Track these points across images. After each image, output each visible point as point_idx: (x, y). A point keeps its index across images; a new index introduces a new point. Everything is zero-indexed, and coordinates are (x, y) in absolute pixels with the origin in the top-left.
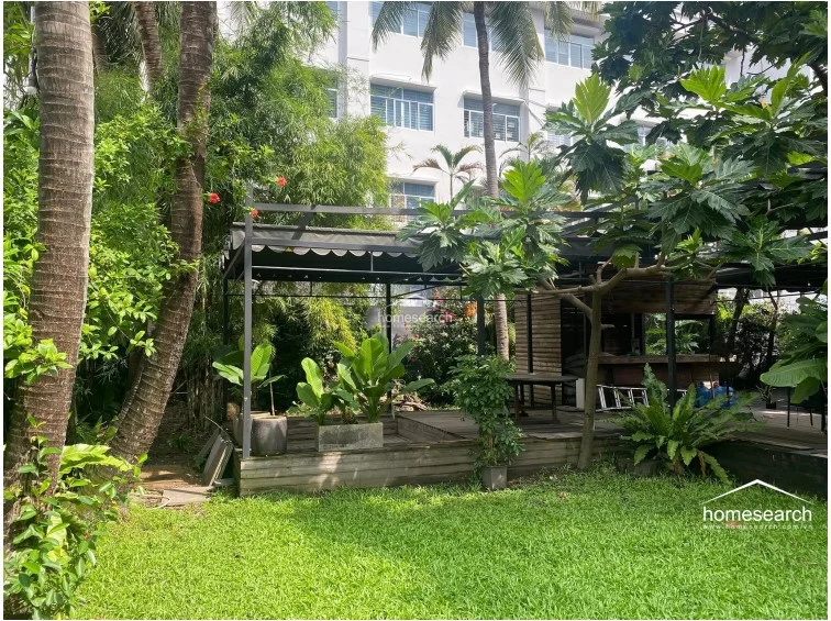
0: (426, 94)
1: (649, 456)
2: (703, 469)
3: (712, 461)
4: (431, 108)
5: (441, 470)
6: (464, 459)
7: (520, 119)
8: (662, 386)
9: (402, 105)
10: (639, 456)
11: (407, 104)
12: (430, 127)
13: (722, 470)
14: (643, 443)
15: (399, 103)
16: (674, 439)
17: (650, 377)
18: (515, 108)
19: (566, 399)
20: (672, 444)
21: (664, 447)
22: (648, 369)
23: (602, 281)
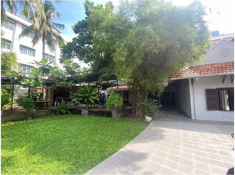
0: (34, 50)
1: (59, 112)
3: (69, 112)
4: (35, 53)
5: (16, 118)
6: (23, 116)
7: (54, 59)
8: (64, 102)
9: (28, 51)
10: (58, 112)
11: (29, 51)
12: (34, 56)
14: (59, 110)
15: (27, 50)
16: (64, 109)
17: (63, 101)
18: (54, 57)
19: (53, 105)
20: (63, 110)
21: (61, 111)
22: (62, 100)
23: (52, 87)
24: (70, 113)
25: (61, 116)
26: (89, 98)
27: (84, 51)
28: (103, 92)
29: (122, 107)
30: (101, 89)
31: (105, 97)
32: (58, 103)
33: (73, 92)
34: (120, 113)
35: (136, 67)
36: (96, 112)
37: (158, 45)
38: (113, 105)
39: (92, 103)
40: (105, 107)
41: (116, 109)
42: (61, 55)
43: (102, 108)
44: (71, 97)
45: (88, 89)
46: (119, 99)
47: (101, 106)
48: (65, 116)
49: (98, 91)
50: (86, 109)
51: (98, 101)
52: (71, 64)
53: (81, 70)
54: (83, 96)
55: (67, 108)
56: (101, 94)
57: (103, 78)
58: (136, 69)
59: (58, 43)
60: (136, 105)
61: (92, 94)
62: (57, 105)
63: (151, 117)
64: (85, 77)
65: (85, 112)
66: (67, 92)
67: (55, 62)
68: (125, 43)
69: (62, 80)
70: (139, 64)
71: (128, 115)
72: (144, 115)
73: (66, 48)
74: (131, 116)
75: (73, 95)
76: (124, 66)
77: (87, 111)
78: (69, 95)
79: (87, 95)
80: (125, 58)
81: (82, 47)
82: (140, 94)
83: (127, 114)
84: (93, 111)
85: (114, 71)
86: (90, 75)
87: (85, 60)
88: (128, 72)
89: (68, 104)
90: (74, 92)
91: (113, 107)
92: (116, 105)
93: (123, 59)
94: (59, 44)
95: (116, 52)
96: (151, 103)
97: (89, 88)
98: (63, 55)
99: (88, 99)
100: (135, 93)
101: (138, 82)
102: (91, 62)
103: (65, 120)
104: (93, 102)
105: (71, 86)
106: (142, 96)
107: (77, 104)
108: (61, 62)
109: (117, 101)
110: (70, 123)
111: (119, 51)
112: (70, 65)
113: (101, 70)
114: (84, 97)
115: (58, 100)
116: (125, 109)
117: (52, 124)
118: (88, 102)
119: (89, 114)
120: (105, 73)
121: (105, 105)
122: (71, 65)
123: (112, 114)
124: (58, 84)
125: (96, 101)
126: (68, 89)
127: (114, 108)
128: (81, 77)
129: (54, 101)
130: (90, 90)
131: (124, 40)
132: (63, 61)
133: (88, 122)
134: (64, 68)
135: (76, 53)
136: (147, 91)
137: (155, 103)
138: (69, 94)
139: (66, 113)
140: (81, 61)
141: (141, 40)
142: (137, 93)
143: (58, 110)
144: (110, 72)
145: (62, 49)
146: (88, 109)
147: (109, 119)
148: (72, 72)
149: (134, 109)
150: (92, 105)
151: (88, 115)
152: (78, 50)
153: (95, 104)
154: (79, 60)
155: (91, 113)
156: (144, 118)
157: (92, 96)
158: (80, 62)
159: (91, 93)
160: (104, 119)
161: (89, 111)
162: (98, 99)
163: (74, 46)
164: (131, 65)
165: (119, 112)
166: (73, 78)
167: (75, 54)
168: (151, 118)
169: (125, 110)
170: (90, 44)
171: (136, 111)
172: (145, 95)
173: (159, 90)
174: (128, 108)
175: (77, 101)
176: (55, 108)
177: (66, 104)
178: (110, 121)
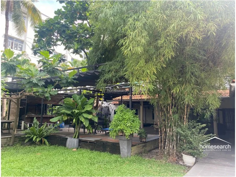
1: (29, 141)
2: (43, 143)
3: (46, 140)
7: (23, 46)
8: (38, 123)
10: (27, 141)
13: (48, 142)
14: (28, 137)
16: (37, 136)
17: (35, 120)
18: (22, 42)
19: (19, 127)
20: (35, 137)
21: (32, 138)
22: (35, 118)
23: (20, 96)
24: (47, 143)
25: (32, 148)
26: (80, 117)
27: (73, 33)
28: (105, 104)
29: (139, 136)
30: (101, 99)
31: (110, 115)
32: (27, 124)
33: (53, 105)
34: (135, 147)
35: (164, 63)
36: (91, 142)
37: (202, 25)
38: (122, 131)
39: (84, 126)
40: (107, 134)
41: (128, 140)
42: (34, 40)
43: (102, 135)
44: (49, 114)
45: (79, 100)
46: (133, 121)
47: (102, 132)
48: (38, 147)
49: (97, 103)
50: (75, 138)
51: (95, 122)
52: (51, 55)
53: (68, 64)
54: (69, 112)
55: (43, 133)
56: (102, 109)
57: (105, 81)
58: (164, 66)
59: (29, 19)
60: (166, 132)
61: (85, 110)
62: (25, 128)
63: (194, 156)
64: (74, 79)
65: (72, 141)
66: (44, 104)
67: (25, 52)
68: (144, 22)
69: (36, 85)
70: (169, 59)
71: (150, 151)
72: (180, 152)
73: (44, 27)
74: (157, 153)
75: (52, 110)
76: (142, 62)
77: (76, 141)
78: (46, 110)
79: (77, 111)
80: (142, 48)
81: (71, 26)
82: (174, 113)
83: (148, 148)
84: (86, 142)
85: (125, 69)
86: (83, 76)
87: (74, 49)
88: (148, 71)
89: (43, 127)
90: (55, 105)
91: (122, 134)
92: (128, 132)
93: (140, 50)
94: (31, 20)
95: (128, 37)
96: (193, 130)
97: (80, 98)
98: (37, 40)
99: (79, 119)
100: (165, 110)
101: (170, 90)
102: (85, 50)
103: (39, 155)
104: (86, 124)
105: (51, 95)
106: (177, 116)
107: (59, 127)
108: (35, 53)
109: (129, 124)
110: (46, 162)
111: (132, 36)
112: (50, 58)
113: (102, 67)
114: (71, 116)
115: (27, 118)
116: (144, 140)
117: (17, 161)
118: (78, 124)
119: (79, 145)
120: (109, 72)
121: (108, 130)
122: (52, 57)
123: (121, 148)
124: (29, 92)
125: (91, 122)
126: (46, 99)
127: (123, 138)
128: (67, 79)
129: (20, 120)
130: (82, 102)
131: (142, 17)
132: (39, 51)
133: (76, 161)
134: (39, 63)
135: (61, 36)
136: (187, 107)
137: (200, 130)
138: (46, 107)
139: (41, 142)
140: (69, 50)
141: (170, 17)
142: (167, 110)
143: (26, 136)
144: (117, 71)
145: (38, 29)
146: (78, 137)
147: (114, 157)
148: (53, 71)
149: (161, 141)
150: (84, 129)
151: (77, 149)
152: (64, 31)
153: (90, 128)
154: (65, 49)
155: (82, 144)
156: (180, 158)
157: (85, 112)
158: (67, 52)
159: (84, 108)
160: (106, 156)
161: (80, 141)
162: (96, 120)
163: (57, 25)
164: (155, 60)
165: (133, 146)
166: (53, 80)
167: (59, 38)
168: (194, 159)
169: (145, 142)
170: (83, 20)
171: (165, 144)
172: (183, 113)
173: (209, 104)
174: (151, 137)
175: (59, 121)
176: (22, 133)
177: (40, 126)
178: (116, 161)
